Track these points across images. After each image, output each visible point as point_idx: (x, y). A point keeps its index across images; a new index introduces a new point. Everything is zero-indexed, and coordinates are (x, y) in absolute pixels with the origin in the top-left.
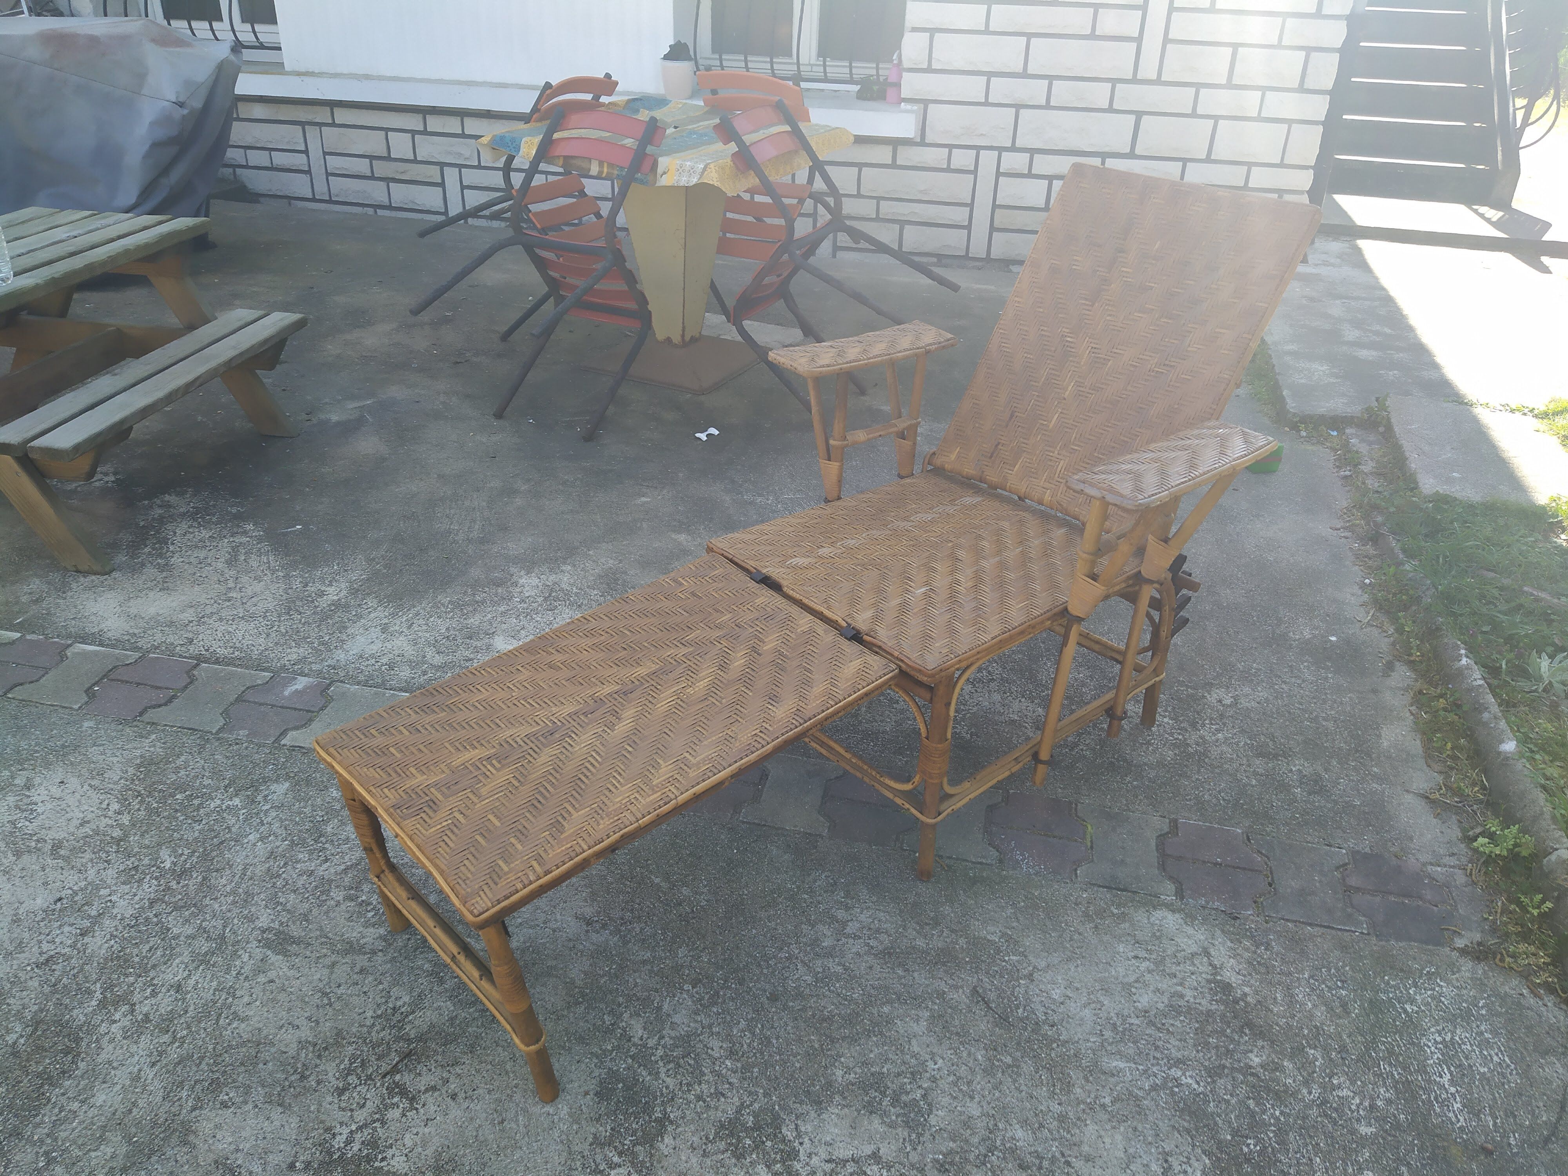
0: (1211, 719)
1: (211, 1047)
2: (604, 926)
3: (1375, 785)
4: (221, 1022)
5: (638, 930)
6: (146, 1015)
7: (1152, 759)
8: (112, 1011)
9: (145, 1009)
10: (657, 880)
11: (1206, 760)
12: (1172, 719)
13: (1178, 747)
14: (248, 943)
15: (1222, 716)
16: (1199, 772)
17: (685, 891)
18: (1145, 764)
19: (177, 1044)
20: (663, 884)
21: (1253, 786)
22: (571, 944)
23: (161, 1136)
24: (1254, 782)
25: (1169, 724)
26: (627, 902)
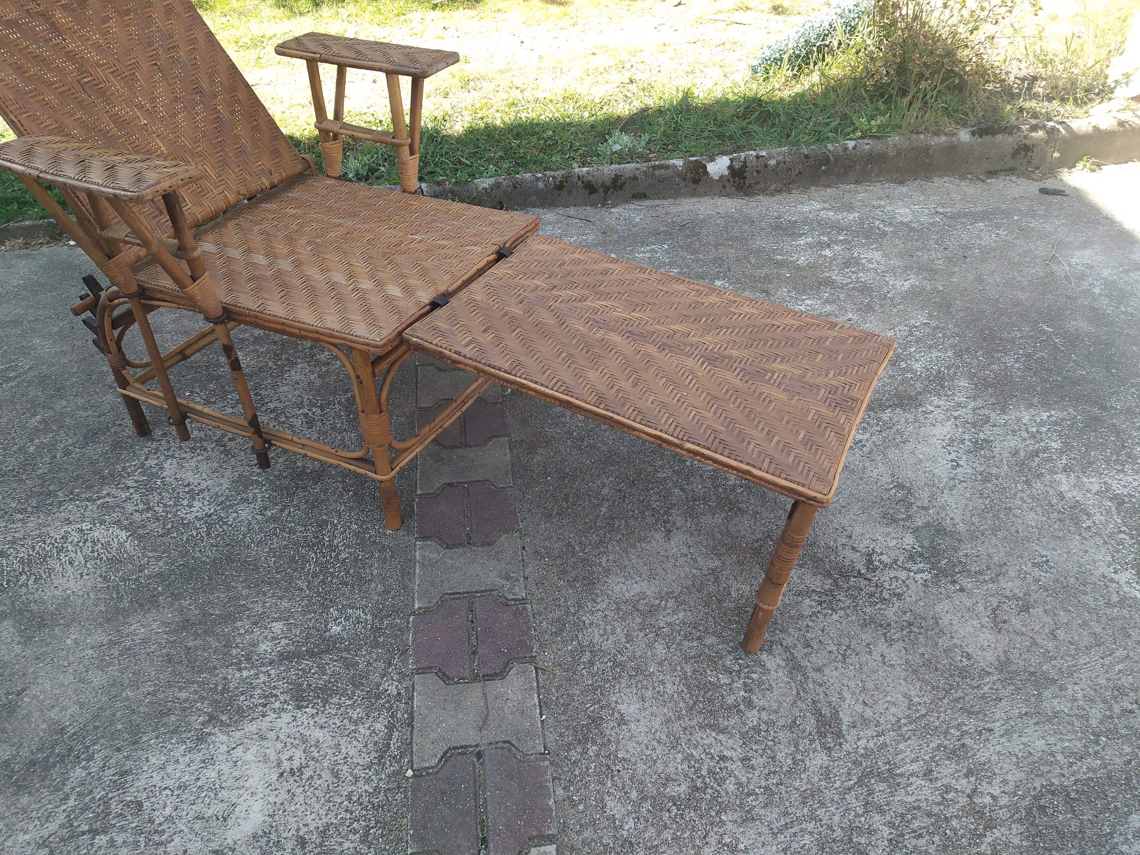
1: (945, 701)
2: (666, 522)
4: (924, 712)
5: (658, 503)
6: (967, 776)
8: (987, 809)
9: (964, 781)
10: (604, 510)
14: (849, 753)
17: (605, 491)
19: (964, 728)
20: (606, 505)
22: (695, 532)
23: (1018, 678)
26: (636, 518)
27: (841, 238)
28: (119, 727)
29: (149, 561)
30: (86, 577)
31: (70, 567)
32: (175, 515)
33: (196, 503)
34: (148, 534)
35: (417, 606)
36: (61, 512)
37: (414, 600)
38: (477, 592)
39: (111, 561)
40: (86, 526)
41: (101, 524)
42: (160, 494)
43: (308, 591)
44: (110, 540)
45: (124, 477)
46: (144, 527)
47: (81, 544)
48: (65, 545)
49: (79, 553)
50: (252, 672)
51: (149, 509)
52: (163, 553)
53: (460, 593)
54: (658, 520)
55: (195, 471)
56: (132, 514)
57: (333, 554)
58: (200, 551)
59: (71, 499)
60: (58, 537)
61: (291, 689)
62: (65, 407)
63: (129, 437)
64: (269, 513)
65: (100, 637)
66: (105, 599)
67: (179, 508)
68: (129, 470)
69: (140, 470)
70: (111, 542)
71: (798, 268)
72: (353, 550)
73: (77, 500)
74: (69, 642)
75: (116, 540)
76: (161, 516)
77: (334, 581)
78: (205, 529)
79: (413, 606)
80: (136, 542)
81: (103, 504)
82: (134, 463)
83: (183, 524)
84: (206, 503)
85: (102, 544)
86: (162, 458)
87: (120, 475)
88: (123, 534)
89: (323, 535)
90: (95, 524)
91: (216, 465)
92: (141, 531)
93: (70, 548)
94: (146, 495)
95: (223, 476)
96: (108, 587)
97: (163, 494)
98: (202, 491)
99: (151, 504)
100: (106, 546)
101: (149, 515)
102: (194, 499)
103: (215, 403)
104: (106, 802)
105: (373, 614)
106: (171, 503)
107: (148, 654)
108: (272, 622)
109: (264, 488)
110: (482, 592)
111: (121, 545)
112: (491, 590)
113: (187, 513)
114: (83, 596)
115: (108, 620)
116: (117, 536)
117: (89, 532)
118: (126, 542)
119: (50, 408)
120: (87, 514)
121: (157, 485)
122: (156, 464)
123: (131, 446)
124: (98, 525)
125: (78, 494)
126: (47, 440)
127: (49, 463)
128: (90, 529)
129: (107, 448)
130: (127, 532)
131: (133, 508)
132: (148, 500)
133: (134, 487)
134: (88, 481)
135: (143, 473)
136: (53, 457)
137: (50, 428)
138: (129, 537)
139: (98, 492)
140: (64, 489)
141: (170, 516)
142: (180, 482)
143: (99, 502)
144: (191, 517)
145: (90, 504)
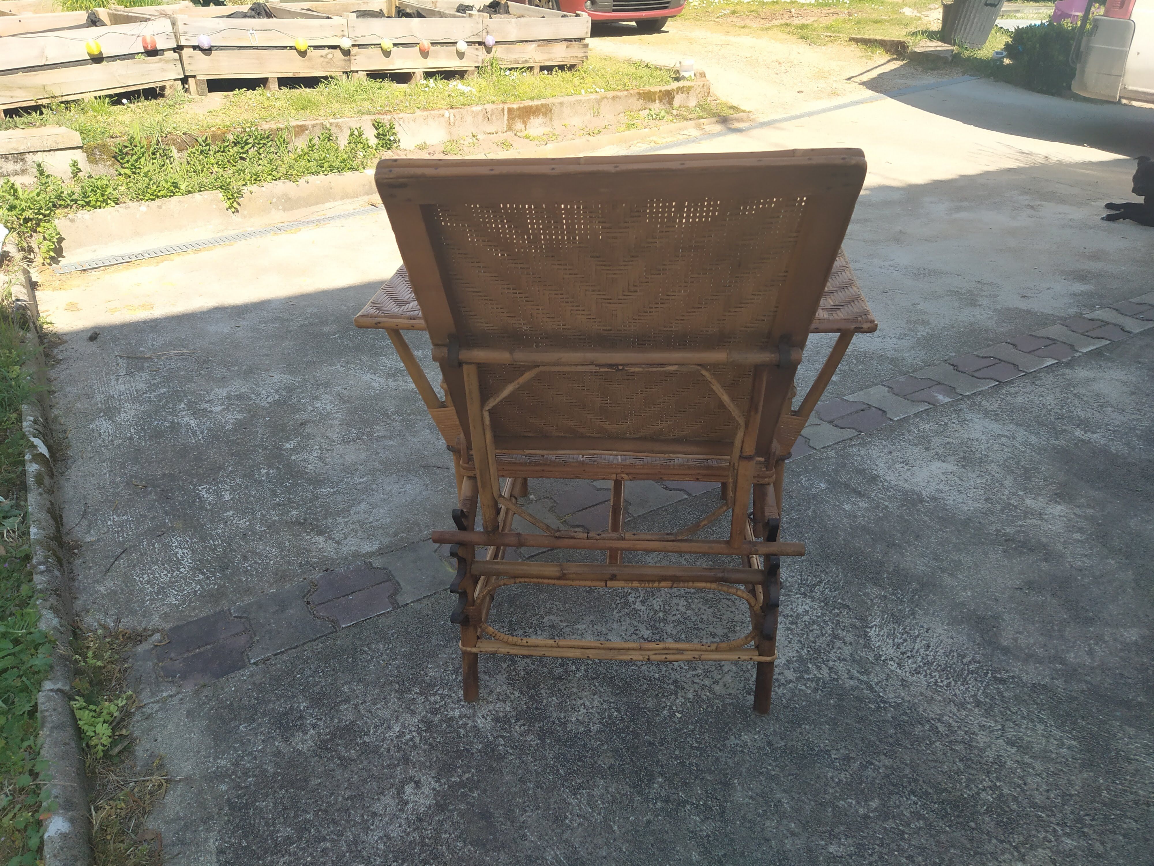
0: (415, 747)
3: (223, 763)
7: (443, 656)
11: (397, 686)
12: (452, 719)
13: (428, 685)
15: (406, 760)
16: (398, 668)
18: (445, 646)
21: (346, 683)
24: (346, 689)
25: (453, 709)
27: (183, 406)
28: (972, 531)
29: (875, 598)
30: (925, 626)
31: (932, 644)
32: (823, 615)
33: (801, 610)
34: (856, 618)
36: (903, 698)
39: (898, 621)
40: (893, 666)
41: (881, 656)
42: (814, 642)
43: (812, 508)
44: (885, 637)
45: (824, 682)
46: (853, 626)
47: (909, 654)
48: (921, 664)
49: (916, 648)
50: (882, 501)
51: (836, 637)
52: (860, 595)
56: (851, 644)
58: (837, 576)
59: (885, 702)
60: (922, 677)
61: (873, 484)
63: (777, 719)
65: (947, 580)
66: (924, 600)
67: (814, 618)
68: (813, 685)
69: (806, 676)
70: (886, 634)
71: (253, 416)
73: (880, 696)
74: (969, 593)
75: (882, 633)
76: (833, 623)
77: (793, 501)
78: (819, 587)
80: (869, 618)
81: (862, 673)
82: (803, 687)
83: (826, 604)
84: (794, 605)
85: (894, 640)
86: (778, 670)
87: (824, 687)
88: (872, 633)
90: (884, 661)
92: (859, 624)
93: (920, 659)
94: (824, 649)
96: (917, 606)
97: (812, 639)
98: (786, 617)
99: (829, 638)
100: (892, 635)
101: (840, 631)
102: (798, 614)
104: (1002, 511)
105: (799, 476)
106: (815, 626)
107: (927, 548)
108: (847, 511)
111: (881, 627)
113: (815, 609)
114: (938, 616)
115: (934, 585)
116: (878, 635)
117: (895, 658)
118: (875, 625)
119: (809, 850)
120: (884, 676)
121: (808, 651)
122: (789, 669)
123: (787, 707)
124: (883, 658)
125: (876, 701)
126: (850, 801)
127: (872, 764)
128: (892, 659)
129: (807, 727)
130: (868, 632)
131: (845, 648)
132: (828, 646)
133: (826, 666)
134: (855, 708)
135: (807, 671)
136: (863, 767)
137: (835, 816)
138: (871, 628)
139: (857, 688)
140: (882, 718)
141: (827, 618)
142: (791, 636)
143: (864, 678)
144: (816, 605)
145: (873, 684)
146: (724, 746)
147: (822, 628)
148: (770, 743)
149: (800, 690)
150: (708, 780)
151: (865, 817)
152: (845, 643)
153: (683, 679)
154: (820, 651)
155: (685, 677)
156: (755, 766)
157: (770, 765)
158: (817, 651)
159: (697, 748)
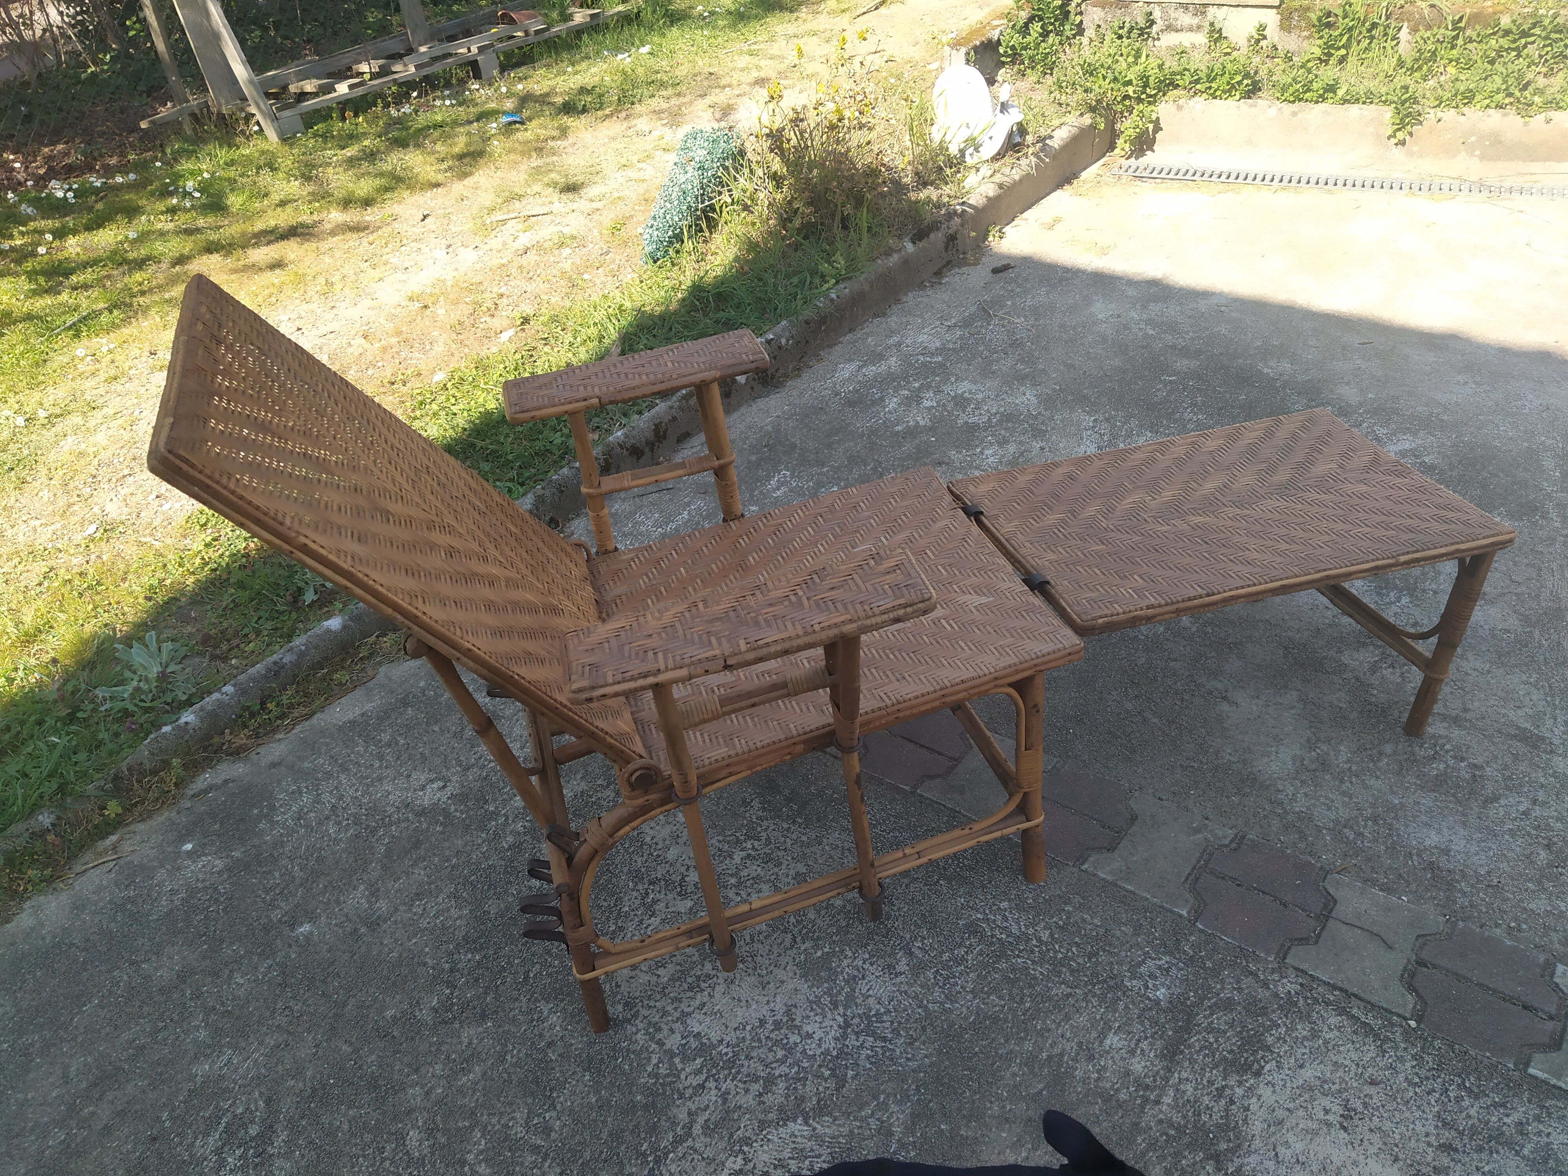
2: (1210, 693)
5: (1179, 684)
10: (1155, 720)
17: (1129, 706)
20: (1150, 716)
22: (1241, 684)
26: (1187, 707)
27: (917, 385)
29: (878, 1119)
32: (811, 1058)
33: (809, 1029)
34: (820, 1100)
35: (1184, 913)
37: (1172, 912)
38: (1199, 861)
41: (748, 1144)
42: (749, 1058)
43: (1077, 991)
44: (793, 1146)
45: (674, 1082)
46: (802, 1100)
50: (1171, 1093)
51: (769, 1081)
52: (875, 1098)
53: (1189, 874)
54: (1203, 696)
55: (744, 1003)
56: (762, 1102)
57: (1034, 942)
58: (908, 1059)
59: (657, 1161)
61: (1224, 1069)
62: (427, 1093)
63: (591, 1044)
64: (902, 966)
67: (800, 1048)
68: (663, 1071)
69: (677, 1060)
71: (931, 429)
72: (1042, 925)
73: (666, 1154)
75: (799, 1140)
76: (798, 1073)
77: (1080, 961)
78: (871, 1039)
79: (1181, 916)
80: (826, 1119)
81: (706, 1127)
82: (655, 1061)
83: (837, 1057)
84: (818, 1019)
86: (678, 1026)
87: (663, 1085)
88: (797, 1127)
89: (992, 936)
90: (741, 1151)
91: (752, 979)
92: (808, 1106)
94: (738, 1073)
95: (782, 982)
97: (754, 1054)
98: (788, 1013)
99: (762, 1074)
100: (802, 1153)
101: (782, 1085)
102: (799, 1028)
103: (621, 929)
105: (1165, 954)
106: (781, 1053)
108: (1101, 1042)
109: (849, 954)
110: (1201, 857)
111: (814, 1136)
112: (1204, 851)
113: (819, 1046)
116: (793, 1135)
117: (752, 1164)
118: (814, 1129)
119: (409, 1112)
120: (709, 1153)
121: (726, 1054)
122: (683, 1038)
123: (614, 1050)
124: (745, 1149)
125: (654, 1149)
126: (483, 1143)
127: (545, 1159)
128: (746, 1161)
129: (588, 1077)
130: (795, 1121)
131: (750, 1097)
132: (748, 1075)
133: (706, 1080)
134: (636, 1126)
135: (685, 1059)
136: (536, 1149)
137: (459, 1130)
138: (806, 1123)
139: (675, 1124)
140: (625, 1161)
141: (806, 1065)
142: (748, 1028)
143: (697, 1130)
144: (830, 1044)
145: (690, 1142)
146: (536, 1000)
147: (782, 1061)
148: (550, 1044)
149: (649, 1059)
150: (485, 998)
151: (463, 1163)
152: (761, 1095)
153: (629, 935)
154: (731, 1069)
155: (634, 935)
156: (514, 1037)
157: (519, 1051)
158: (731, 1063)
159: (526, 978)
